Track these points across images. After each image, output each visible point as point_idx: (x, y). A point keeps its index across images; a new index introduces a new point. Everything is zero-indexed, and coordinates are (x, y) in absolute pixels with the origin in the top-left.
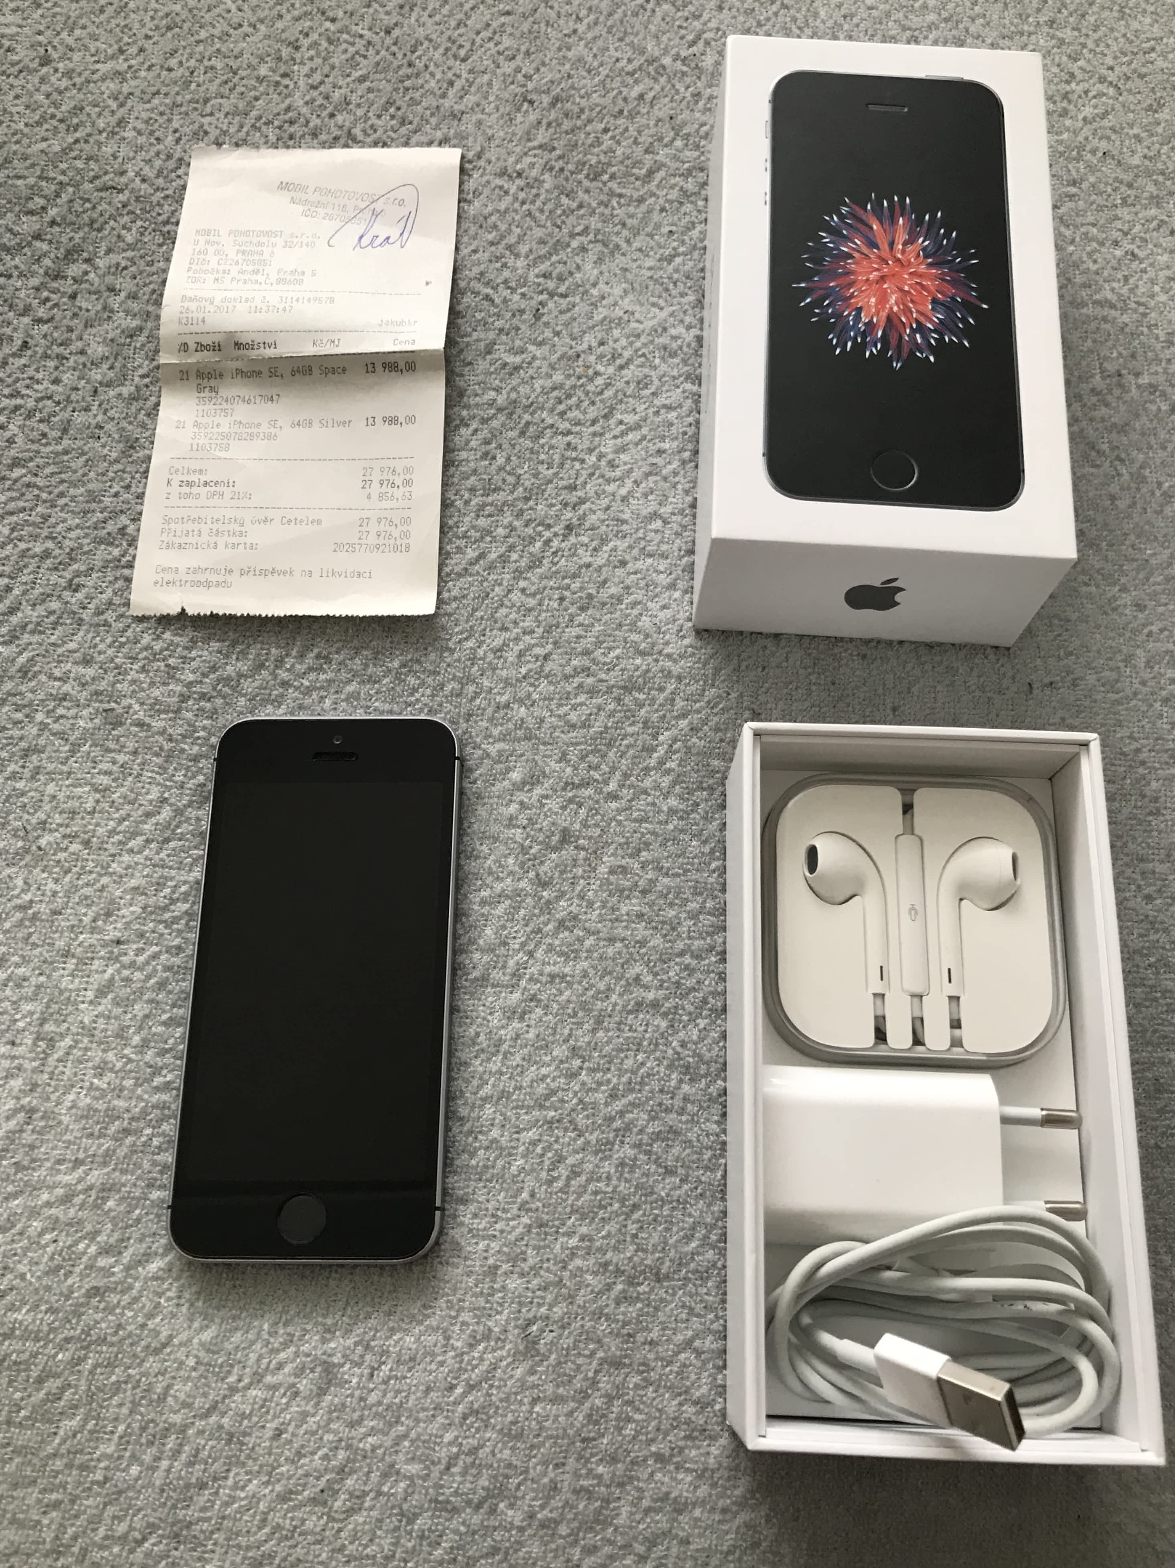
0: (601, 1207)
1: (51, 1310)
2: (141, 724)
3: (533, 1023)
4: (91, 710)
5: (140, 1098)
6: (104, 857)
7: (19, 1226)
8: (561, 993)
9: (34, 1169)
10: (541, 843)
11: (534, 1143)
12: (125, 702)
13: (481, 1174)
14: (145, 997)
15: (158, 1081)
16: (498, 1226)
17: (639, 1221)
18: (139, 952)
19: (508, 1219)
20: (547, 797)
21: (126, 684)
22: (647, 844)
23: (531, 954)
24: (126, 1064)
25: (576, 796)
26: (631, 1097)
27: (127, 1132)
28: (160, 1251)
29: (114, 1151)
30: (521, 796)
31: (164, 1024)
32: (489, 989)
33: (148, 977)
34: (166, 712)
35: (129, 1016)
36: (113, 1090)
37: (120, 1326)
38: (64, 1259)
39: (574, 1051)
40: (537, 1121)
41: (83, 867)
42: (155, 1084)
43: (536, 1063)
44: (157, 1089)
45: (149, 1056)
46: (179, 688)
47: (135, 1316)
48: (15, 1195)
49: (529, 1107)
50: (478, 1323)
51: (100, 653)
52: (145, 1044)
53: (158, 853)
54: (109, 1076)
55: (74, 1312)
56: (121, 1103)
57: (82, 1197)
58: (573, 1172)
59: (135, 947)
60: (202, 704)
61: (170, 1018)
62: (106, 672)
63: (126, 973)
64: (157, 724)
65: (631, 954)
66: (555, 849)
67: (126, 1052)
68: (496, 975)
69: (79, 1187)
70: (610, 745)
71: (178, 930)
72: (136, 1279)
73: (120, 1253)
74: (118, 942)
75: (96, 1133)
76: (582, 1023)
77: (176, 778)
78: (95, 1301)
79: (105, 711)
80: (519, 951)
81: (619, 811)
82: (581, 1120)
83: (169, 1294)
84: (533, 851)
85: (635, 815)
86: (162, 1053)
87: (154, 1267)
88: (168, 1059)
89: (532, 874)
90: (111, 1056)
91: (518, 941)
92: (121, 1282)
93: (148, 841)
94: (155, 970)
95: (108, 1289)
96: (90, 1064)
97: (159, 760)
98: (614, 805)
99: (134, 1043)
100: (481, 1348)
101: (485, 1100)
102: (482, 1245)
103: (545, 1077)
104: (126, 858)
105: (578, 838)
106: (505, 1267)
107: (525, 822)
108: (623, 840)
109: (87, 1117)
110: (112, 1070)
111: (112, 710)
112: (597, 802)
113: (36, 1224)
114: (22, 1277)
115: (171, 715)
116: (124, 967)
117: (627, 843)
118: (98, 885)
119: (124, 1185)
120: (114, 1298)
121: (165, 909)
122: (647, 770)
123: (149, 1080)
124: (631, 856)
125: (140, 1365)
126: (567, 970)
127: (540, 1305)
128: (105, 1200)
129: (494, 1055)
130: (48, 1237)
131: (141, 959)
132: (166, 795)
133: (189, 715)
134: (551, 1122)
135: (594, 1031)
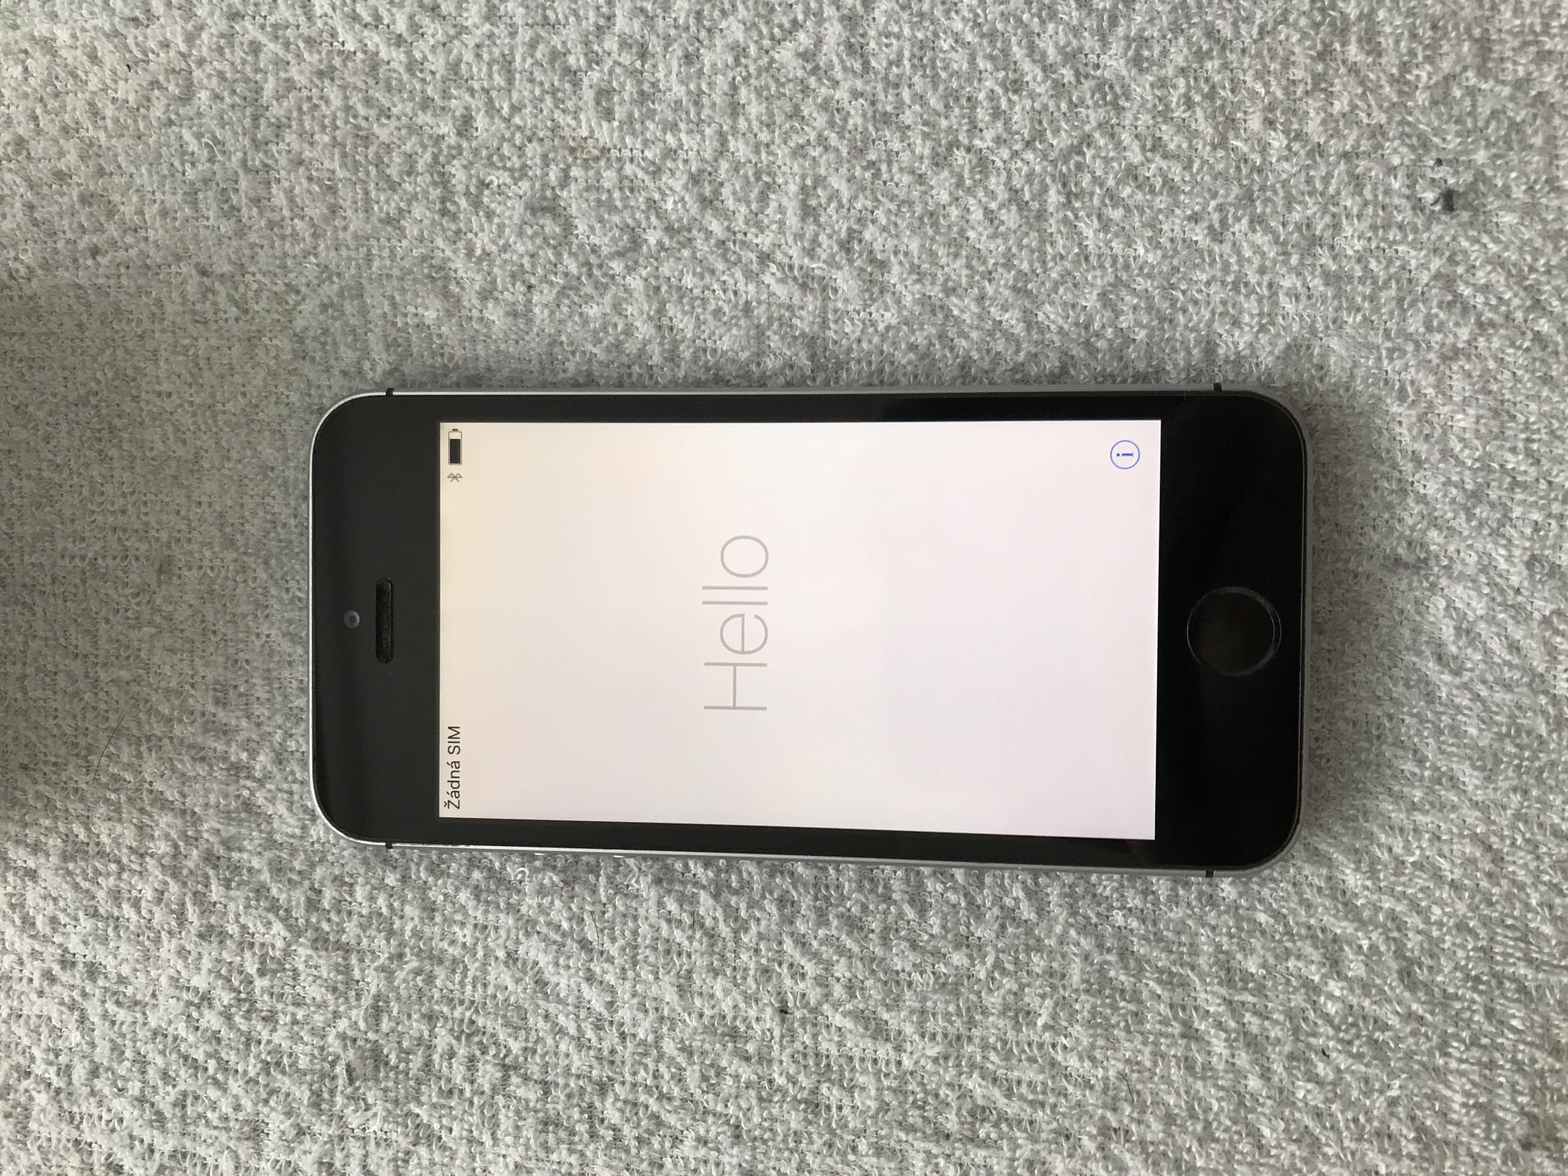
0: (1211, 95)
1: (1443, 1048)
2: (376, 1012)
3: (890, 244)
4: (349, 1111)
5: (1062, 940)
6: (627, 1051)
7: (1308, 1121)
8: (834, 195)
9: (1208, 1109)
10: (559, 255)
11: (1105, 225)
12: (333, 1044)
13: (1162, 319)
14: (879, 951)
15: (1027, 912)
16: (1253, 279)
17: (1235, 24)
18: (798, 974)
19: (1241, 260)
20: (470, 252)
21: (299, 1048)
22: (555, 55)
23: (765, 258)
24: (1004, 971)
25: (467, 194)
26: (1018, 52)
27: (1124, 953)
28: (1324, 871)
29: (1161, 971)
30: (470, 299)
31: (922, 911)
32: (831, 334)
33: (842, 951)
34: (347, 970)
35: (916, 976)
36: (1053, 987)
37: (1461, 927)
38: (1358, 1036)
39: (940, 161)
40: (1065, 221)
41: (648, 1090)
42: (1033, 916)
43: (962, 232)
44: (1041, 911)
45: (983, 932)
46: (301, 951)
47: (1441, 903)
48: (1255, 1135)
49: (1042, 241)
50: (1425, 301)
51: (237, 1108)
52: (963, 942)
53: (610, 960)
54: (1031, 999)
55: (1445, 1007)
56: (1076, 973)
57: (1248, 1017)
58: (1153, 149)
59: (788, 982)
60: (326, 904)
61: (912, 902)
62: (273, 1092)
63: (838, 991)
64: (374, 983)
65: (760, 71)
66: (568, 227)
67: (982, 975)
68: (803, 324)
69: (1232, 1024)
70: (367, 140)
71: (750, 907)
72: (1378, 909)
73: (1335, 940)
74: (783, 1011)
75: (1132, 1007)
76: (889, 153)
77: (469, 941)
78: (1422, 975)
79: (351, 1080)
80: (760, 283)
81: (491, 109)
82: (1060, 141)
83: (1398, 850)
84: (573, 269)
85: (499, 80)
86: (976, 911)
87: (1352, 879)
88: (985, 898)
89: (617, 266)
90: (993, 1001)
91: (741, 286)
92: (1386, 930)
93: (590, 978)
94: (826, 941)
95: (1399, 954)
96: (1011, 1035)
97: (441, 973)
98: (480, 121)
99: (966, 962)
100: (1467, 292)
101: (1030, 323)
102: (1290, 307)
103: (987, 211)
104: (625, 1014)
105: (545, 186)
106: (1325, 258)
107: (521, 288)
108: (548, 99)
109: (1108, 1027)
110: (1018, 995)
111: (349, 1069)
112: (476, 152)
113: (1302, 1090)
114: (1393, 1103)
115: (354, 960)
116: (827, 996)
117: (554, 91)
118: (681, 1060)
119: (1218, 947)
120: (1413, 942)
121: (712, 935)
122: (412, 66)
123: (1028, 928)
124: (576, 84)
125: (1522, 887)
126: (793, 188)
127: (1387, 192)
128: (1247, 977)
129: (948, 315)
130: (1321, 1069)
131: (810, 968)
132: (501, 954)
133: (351, 928)
134: (1069, 195)
135: (904, 129)
